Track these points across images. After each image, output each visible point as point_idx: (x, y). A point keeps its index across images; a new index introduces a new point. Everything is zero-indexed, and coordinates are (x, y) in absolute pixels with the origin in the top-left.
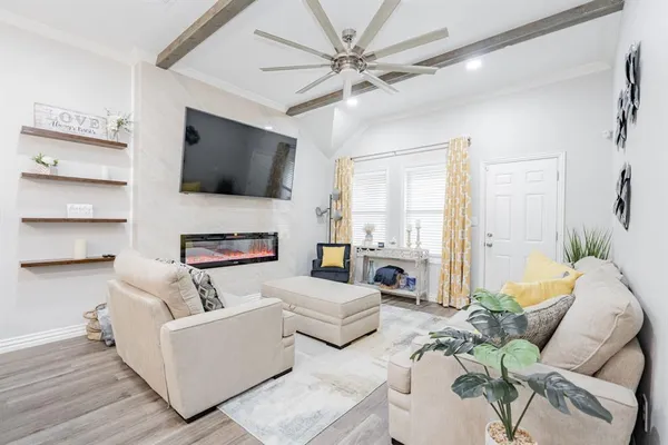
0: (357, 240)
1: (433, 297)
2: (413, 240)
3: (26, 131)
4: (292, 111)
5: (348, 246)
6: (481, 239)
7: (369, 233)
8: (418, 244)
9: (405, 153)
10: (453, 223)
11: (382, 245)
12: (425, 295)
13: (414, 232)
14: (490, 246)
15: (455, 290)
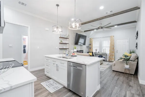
0: (94, 51)
1: (108, 60)
2: (104, 51)
3: (59, 37)
4: (85, 31)
5: (93, 52)
6: (116, 51)
7: (96, 50)
8: (105, 52)
9: (103, 37)
10: (111, 49)
11: (99, 52)
12: (106, 60)
13: (104, 50)
14: (117, 52)
15: (111, 59)
